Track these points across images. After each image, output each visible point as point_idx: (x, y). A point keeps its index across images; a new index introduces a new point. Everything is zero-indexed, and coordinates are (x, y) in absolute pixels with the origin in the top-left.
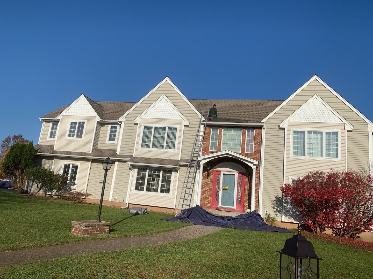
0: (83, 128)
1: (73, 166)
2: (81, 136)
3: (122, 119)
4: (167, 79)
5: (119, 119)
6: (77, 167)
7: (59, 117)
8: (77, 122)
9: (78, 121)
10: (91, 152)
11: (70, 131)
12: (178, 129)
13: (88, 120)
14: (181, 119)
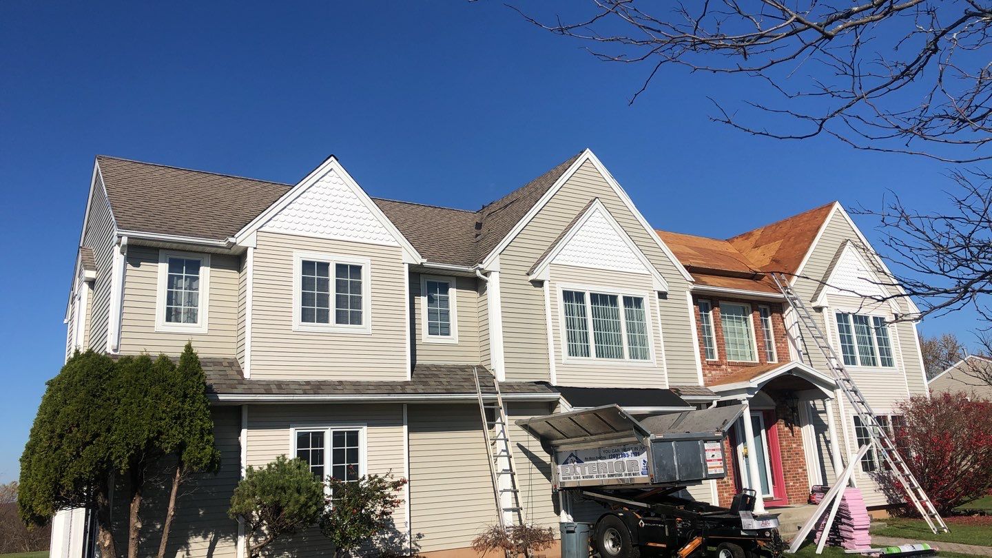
0: (357, 288)
1: (338, 439)
2: (356, 319)
3: (492, 262)
4: (588, 154)
5: (484, 262)
6: (354, 438)
7: (245, 238)
8: (328, 264)
9: (333, 260)
10: (409, 378)
11: (306, 299)
12: (646, 303)
13: (373, 258)
14: (648, 273)
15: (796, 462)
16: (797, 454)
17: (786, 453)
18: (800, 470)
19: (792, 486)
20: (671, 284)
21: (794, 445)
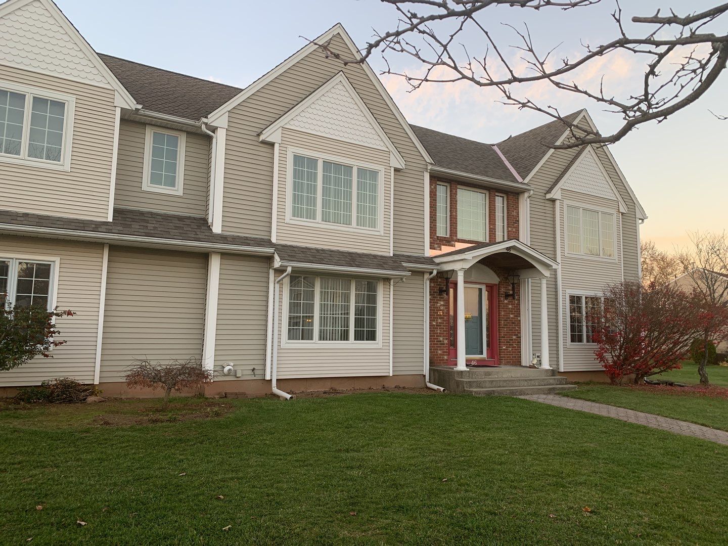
0: (57, 124)
1: (27, 271)
3: (219, 118)
5: (209, 116)
6: (44, 271)
8: (24, 96)
9: (29, 92)
10: (110, 219)
12: (381, 177)
13: (78, 97)
14: (387, 150)
15: (511, 330)
16: (513, 323)
17: (503, 322)
18: (514, 337)
19: (504, 349)
20: (408, 163)
21: (512, 316)
